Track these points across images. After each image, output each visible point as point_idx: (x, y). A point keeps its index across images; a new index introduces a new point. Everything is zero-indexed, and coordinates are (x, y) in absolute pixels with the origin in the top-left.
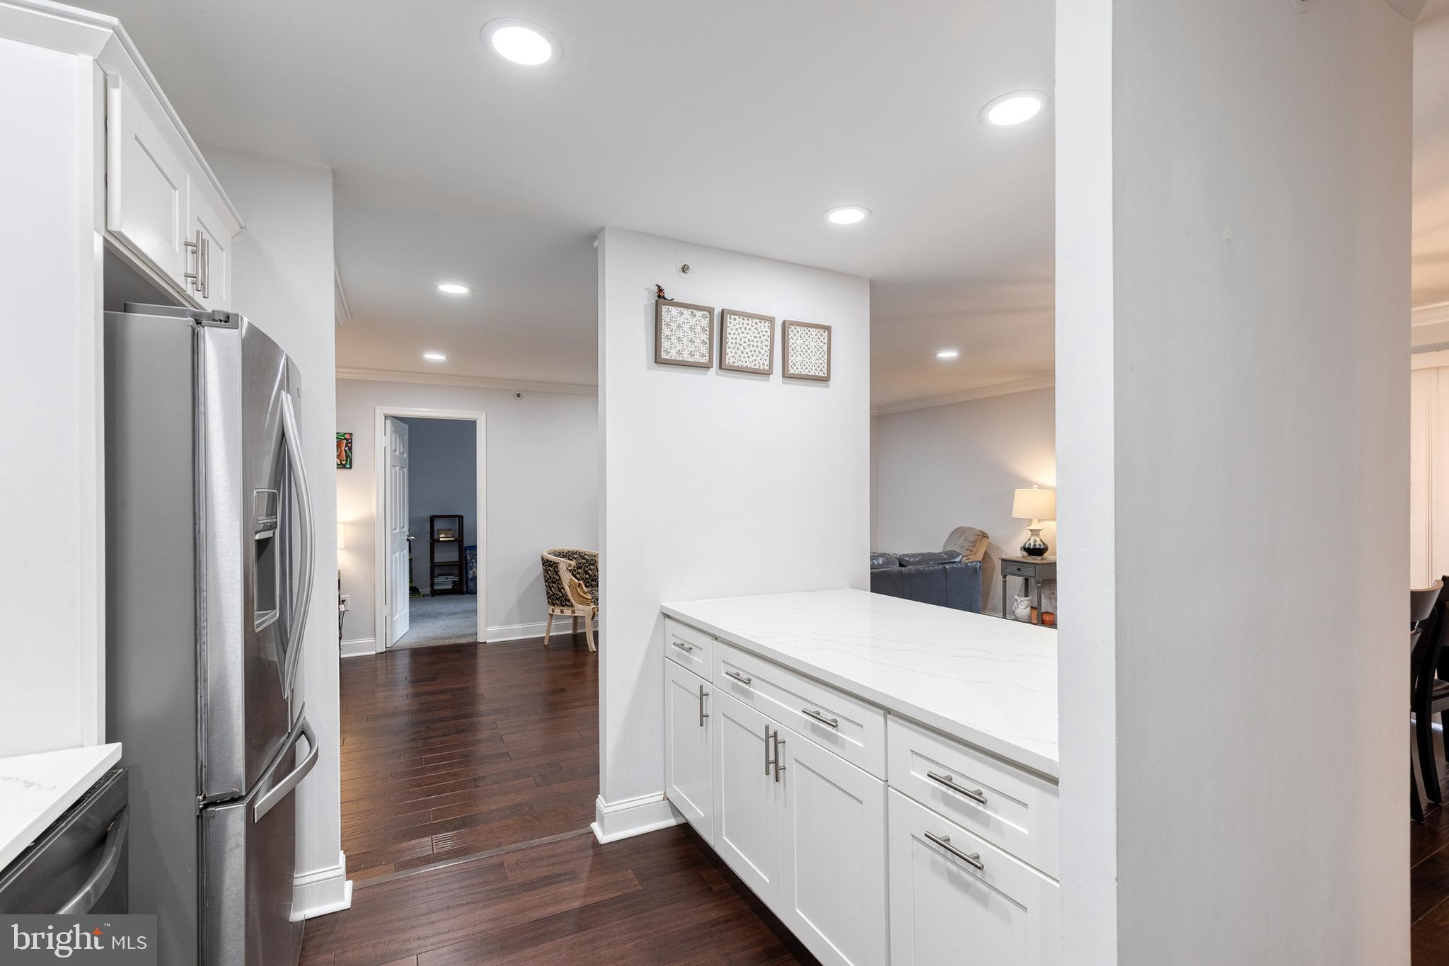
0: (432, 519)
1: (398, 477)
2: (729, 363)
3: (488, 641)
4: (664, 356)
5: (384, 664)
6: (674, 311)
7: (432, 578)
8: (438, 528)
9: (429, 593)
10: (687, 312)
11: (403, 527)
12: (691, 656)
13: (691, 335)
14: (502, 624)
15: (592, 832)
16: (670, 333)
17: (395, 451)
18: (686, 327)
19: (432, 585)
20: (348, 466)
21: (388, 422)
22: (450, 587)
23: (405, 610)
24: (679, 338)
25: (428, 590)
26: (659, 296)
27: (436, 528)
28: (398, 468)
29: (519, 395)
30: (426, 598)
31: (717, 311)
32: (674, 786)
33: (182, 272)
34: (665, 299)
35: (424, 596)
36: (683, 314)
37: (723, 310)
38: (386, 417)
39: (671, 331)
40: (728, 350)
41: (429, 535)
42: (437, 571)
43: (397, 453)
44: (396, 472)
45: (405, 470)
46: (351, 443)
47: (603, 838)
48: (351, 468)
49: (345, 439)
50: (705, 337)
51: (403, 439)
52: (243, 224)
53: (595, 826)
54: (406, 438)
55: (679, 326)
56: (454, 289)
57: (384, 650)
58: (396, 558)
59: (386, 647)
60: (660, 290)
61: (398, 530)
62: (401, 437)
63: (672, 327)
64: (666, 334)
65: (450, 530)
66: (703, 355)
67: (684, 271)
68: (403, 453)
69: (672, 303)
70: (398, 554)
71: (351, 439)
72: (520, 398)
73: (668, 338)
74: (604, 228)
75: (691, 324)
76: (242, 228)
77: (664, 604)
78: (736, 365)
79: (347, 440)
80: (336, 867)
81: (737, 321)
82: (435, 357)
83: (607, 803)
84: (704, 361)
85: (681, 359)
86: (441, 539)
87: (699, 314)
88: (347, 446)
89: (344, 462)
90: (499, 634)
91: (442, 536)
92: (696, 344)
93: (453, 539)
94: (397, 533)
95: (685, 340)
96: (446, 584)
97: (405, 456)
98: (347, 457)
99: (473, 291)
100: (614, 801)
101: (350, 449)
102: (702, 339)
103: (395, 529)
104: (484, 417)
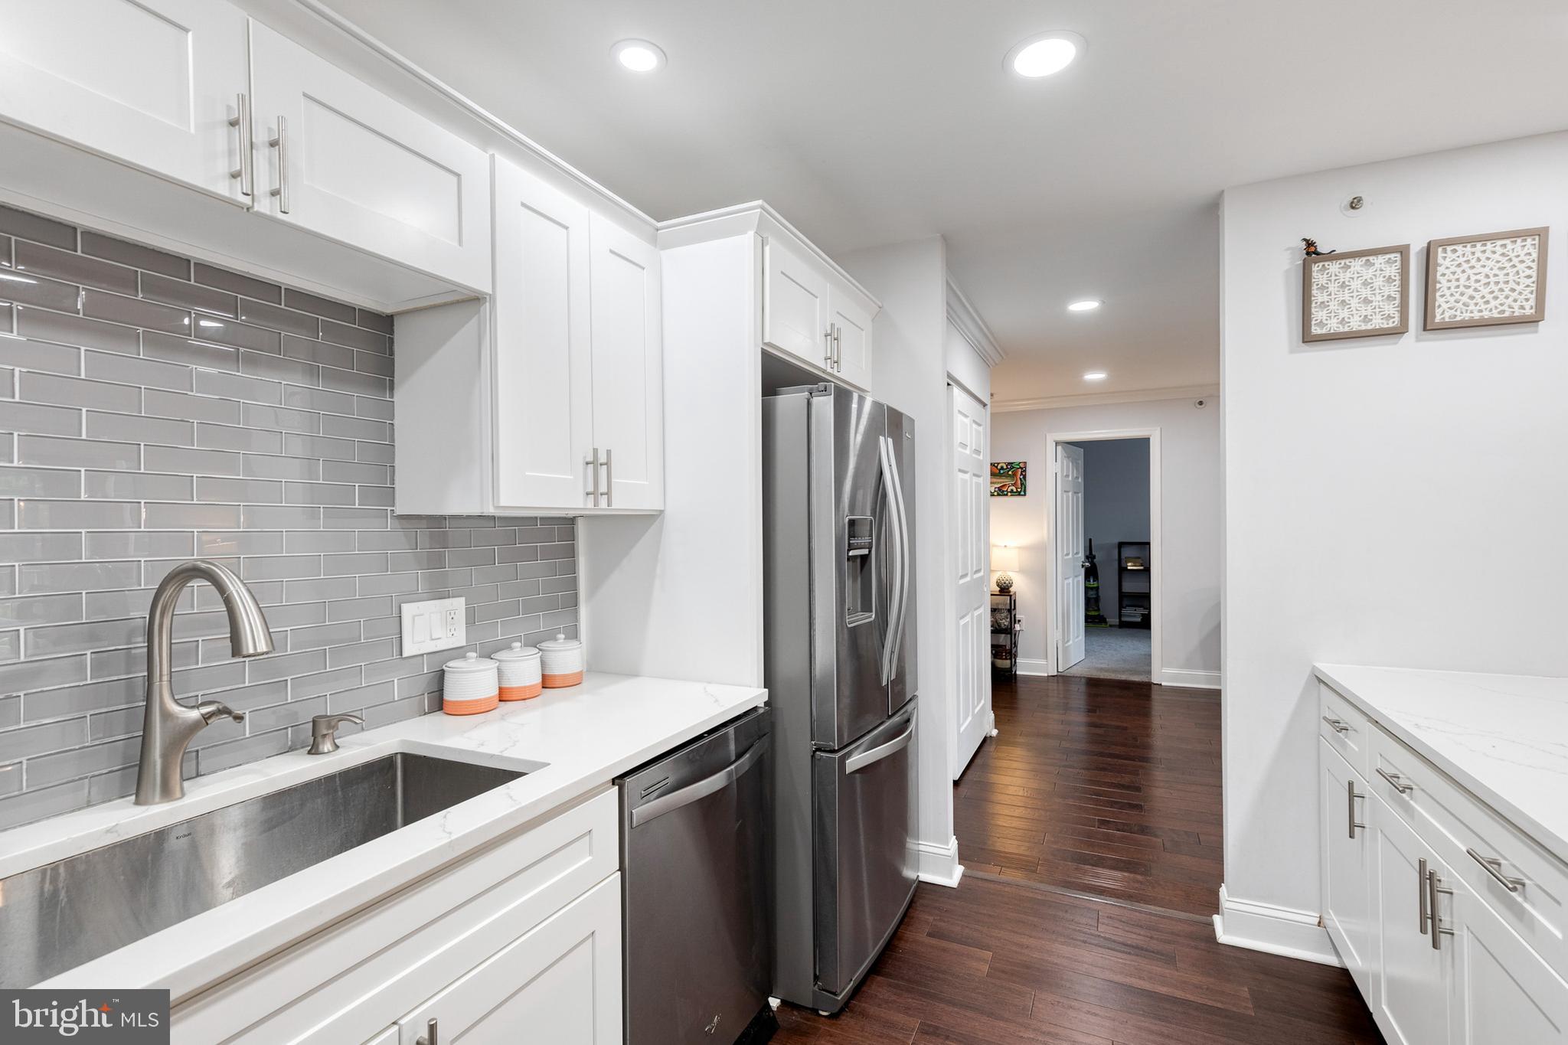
0: (1121, 545)
1: (1071, 505)
2: (1443, 318)
3: (1163, 684)
4: (1316, 330)
5: (1055, 688)
6: (1334, 267)
7: (1121, 607)
8: (1126, 555)
9: (1118, 624)
10: (1357, 264)
11: (1077, 553)
12: (1346, 740)
13: (1366, 292)
14: (1181, 667)
15: (1211, 924)
16: (1326, 299)
17: (1067, 476)
18: (1356, 284)
19: (1120, 616)
20: (1022, 493)
21: (1059, 448)
22: (1139, 620)
23: (1080, 638)
24: (1343, 301)
25: (1116, 621)
26: (1308, 254)
27: (1123, 557)
28: (1070, 494)
29: (1201, 403)
30: (1113, 629)
31: (1417, 247)
32: (1331, 911)
33: (823, 356)
34: (1318, 254)
35: (1111, 626)
36: (1349, 267)
37: (1429, 244)
38: (1057, 443)
39: (1330, 295)
40: (1440, 301)
41: (1117, 563)
42: (1125, 603)
43: (1070, 478)
44: (1068, 497)
45: (1080, 495)
46: (1025, 471)
47: (1223, 937)
48: (1025, 495)
49: (1020, 468)
50: (1394, 290)
51: (1078, 464)
52: (880, 304)
53: (1216, 918)
54: (1081, 462)
55: (1343, 285)
56: (1084, 306)
57: (1056, 674)
58: (1068, 584)
59: (1058, 671)
60: (1310, 244)
61: (1070, 556)
62: (1074, 461)
63: (1330, 290)
64: (1320, 300)
65: (1139, 558)
66: (1389, 317)
67: (1353, 208)
68: (1077, 478)
69: (1332, 256)
70: (1070, 580)
71: (1025, 467)
72: (1203, 406)
73: (1323, 305)
74: (1223, 191)
75: (1364, 278)
76: (880, 308)
77: (1317, 665)
78: (1458, 319)
79: (1022, 468)
80: (946, 847)
81: (1460, 253)
82: (1095, 376)
83: (1229, 896)
84: (1391, 325)
85: (1346, 329)
86: (1129, 568)
87: (1379, 261)
88: (1021, 474)
89: (1019, 490)
90: (1175, 677)
91: (1129, 564)
92: (1374, 304)
93: (1142, 568)
94: (1070, 559)
95: (1354, 303)
96: (1135, 616)
97: (1080, 480)
98: (1021, 485)
99: (1104, 302)
100: (1238, 897)
101: (1025, 477)
102: (1386, 294)
103: (1068, 554)
104: (1158, 432)
